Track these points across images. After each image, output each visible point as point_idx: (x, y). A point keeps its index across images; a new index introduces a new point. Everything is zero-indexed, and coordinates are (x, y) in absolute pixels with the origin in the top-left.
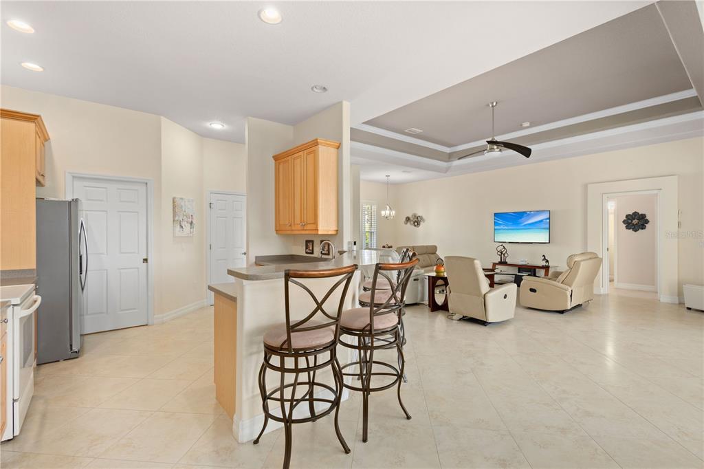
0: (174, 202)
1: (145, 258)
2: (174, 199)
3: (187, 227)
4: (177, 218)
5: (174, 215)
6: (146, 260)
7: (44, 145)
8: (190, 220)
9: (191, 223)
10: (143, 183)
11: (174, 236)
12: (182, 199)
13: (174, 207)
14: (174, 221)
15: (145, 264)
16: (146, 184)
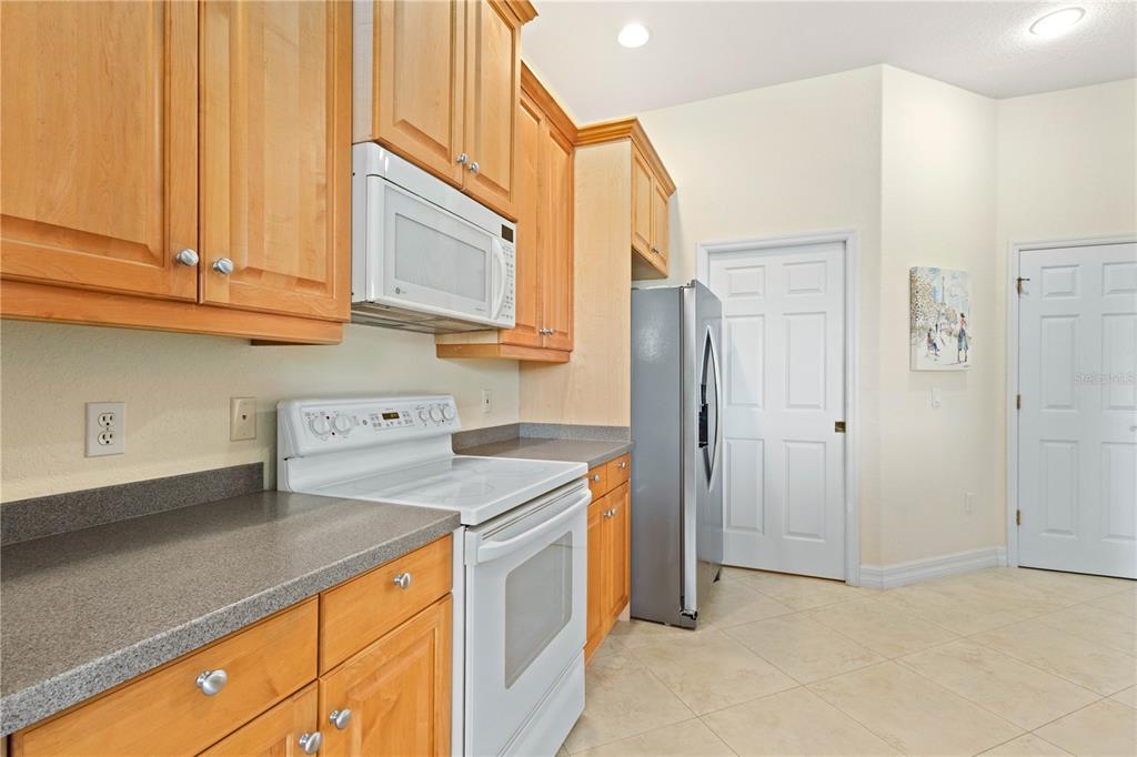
0: (912, 281)
1: (840, 420)
2: (912, 273)
3: (948, 346)
4: (920, 322)
5: (914, 315)
6: (841, 426)
7: (666, 202)
8: (957, 328)
9: (961, 336)
10: (838, 242)
11: (912, 369)
12: (934, 270)
13: (912, 296)
14: (912, 329)
15: (840, 434)
16: (845, 242)
